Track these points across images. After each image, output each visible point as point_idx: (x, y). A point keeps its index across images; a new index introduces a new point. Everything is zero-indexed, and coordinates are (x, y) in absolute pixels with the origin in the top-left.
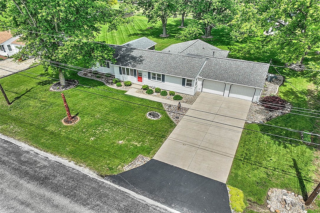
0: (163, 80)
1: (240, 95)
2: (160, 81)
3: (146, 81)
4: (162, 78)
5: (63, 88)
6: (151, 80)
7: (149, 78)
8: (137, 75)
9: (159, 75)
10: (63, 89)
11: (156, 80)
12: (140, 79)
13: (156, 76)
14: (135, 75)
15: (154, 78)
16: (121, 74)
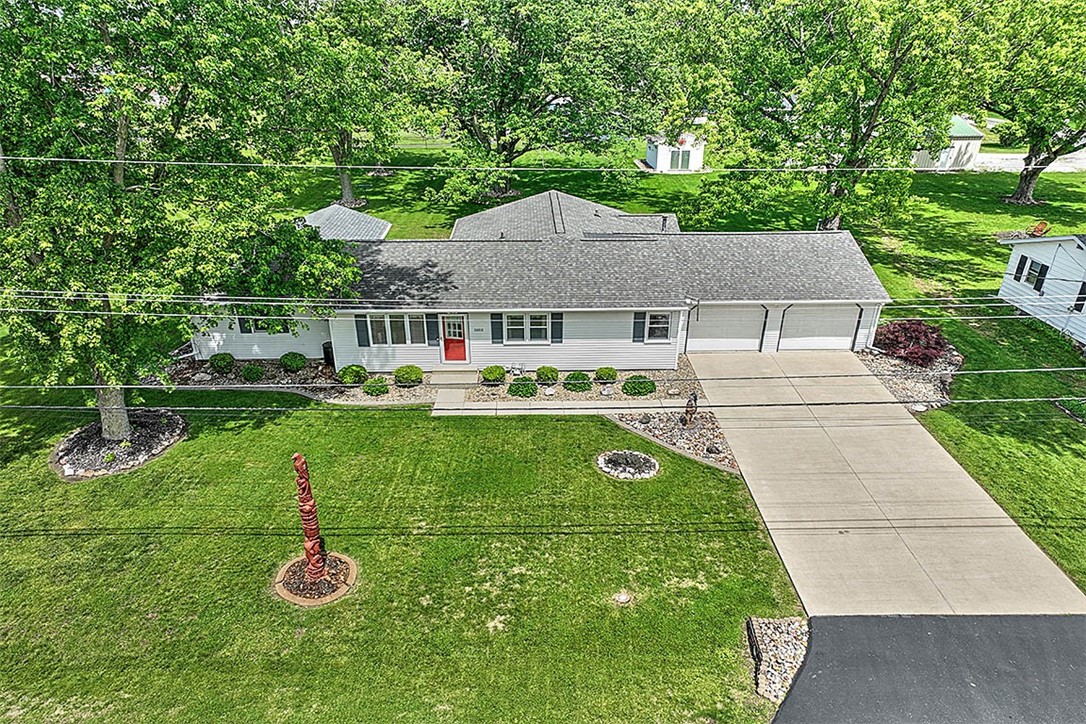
0: (557, 335)
1: (814, 336)
2: (545, 342)
3: (482, 352)
4: (551, 327)
5: (133, 454)
6: (505, 342)
7: (497, 336)
8: (441, 335)
9: (537, 319)
10: (142, 458)
11: (527, 342)
12: (455, 348)
13: (527, 327)
14: (433, 336)
15: (517, 334)
16: (363, 342)
